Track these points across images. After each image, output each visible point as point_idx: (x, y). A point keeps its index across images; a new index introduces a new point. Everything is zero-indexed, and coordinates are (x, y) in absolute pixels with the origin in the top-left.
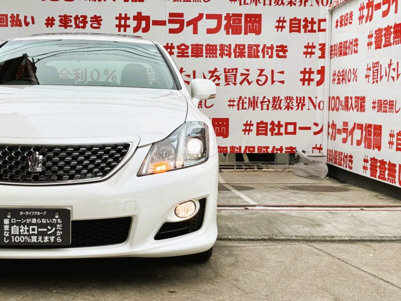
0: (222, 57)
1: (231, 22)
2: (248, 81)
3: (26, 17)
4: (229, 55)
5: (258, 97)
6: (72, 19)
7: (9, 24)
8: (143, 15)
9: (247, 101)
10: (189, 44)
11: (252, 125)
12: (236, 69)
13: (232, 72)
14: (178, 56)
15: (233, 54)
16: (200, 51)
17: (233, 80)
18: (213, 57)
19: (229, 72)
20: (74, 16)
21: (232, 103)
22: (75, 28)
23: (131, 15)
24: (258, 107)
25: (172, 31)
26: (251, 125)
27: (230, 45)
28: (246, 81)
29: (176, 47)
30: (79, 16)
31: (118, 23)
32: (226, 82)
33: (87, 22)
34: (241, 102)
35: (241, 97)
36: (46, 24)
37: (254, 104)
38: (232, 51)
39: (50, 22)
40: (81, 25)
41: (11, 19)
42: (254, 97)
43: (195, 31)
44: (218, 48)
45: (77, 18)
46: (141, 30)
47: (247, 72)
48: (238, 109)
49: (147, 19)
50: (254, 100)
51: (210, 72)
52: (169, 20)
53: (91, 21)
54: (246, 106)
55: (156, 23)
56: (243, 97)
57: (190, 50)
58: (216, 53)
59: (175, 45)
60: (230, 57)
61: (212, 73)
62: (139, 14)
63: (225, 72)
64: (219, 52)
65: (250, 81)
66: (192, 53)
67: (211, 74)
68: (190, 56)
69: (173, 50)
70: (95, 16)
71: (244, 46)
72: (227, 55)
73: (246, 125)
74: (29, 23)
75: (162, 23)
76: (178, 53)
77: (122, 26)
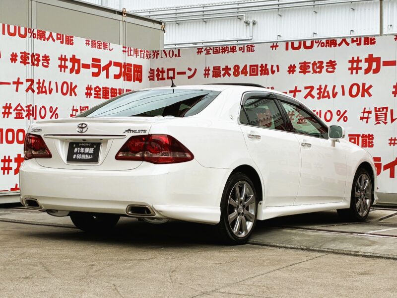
3: (272, 66)
6: (311, 65)
7: (259, 73)
8: (374, 57)
20: (312, 62)
22: (312, 73)
23: (362, 58)
30: (317, 62)
31: (350, 67)
36: (288, 71)
39: (292, 69)
40: (318, 70)
41: (260, 69)
45: (314, 64)
46: (372, 71)
49: (378, 60)
53: (327, 66)
55: (387, 64)
62: (371, 56)
70: (330, 61)
74: (274, 71)
75: (392, 63)
77: (355, 69)
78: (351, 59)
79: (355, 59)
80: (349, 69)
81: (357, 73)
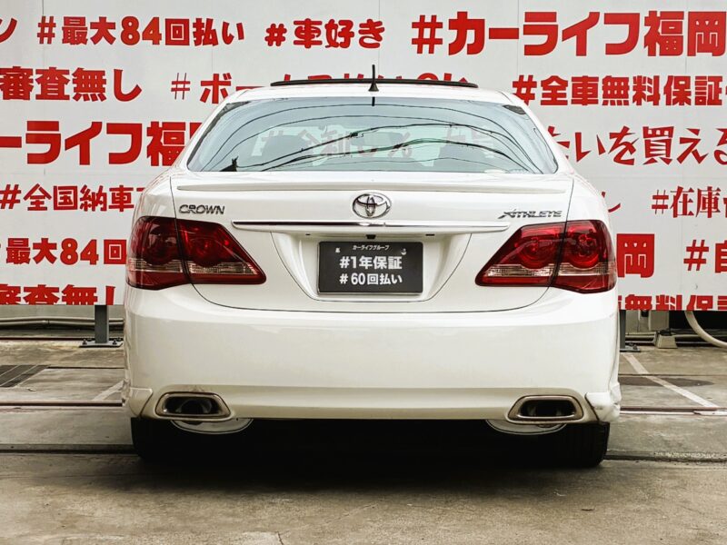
0: (639, 103)
1: (660, 30)
2: (696, 154)
3: (226, 25)
4: (655, 99)
5: (718, 190)
6: (322, 28)
7: (192, 39)
8: (469, 17)
9: (693, 196)
10: (567, 77)
11: (707, 249)
12: (671, 130)
13: (662, 135)
14: (543, 103)
15: (663, 98)
16: (590, 91)
17: (664, 152)
18: (620, 103)
19: (654, 135)
20: (325, 22)
21: (660, 202)
22: (327, 47)
23: (444, 19)
24: (718, 211)
25: (530, 50)
26: (703, 249)
27: (657, 78)
28: (691, 154)
29: (539, 84)
30: (336, 22)
31: (416, 36)
32: (647, 157)
33: (352, 34)
34: (681, 199)
35: (680, 189)
36: (266, 39)
37: (710, 203)
38: (661, 91)
39: (275, 35)
40: (339, 40)
41: (195, 30)
42: (710, 189)
43: (581, 50)
44: (631, 84)
45: (331, 25)
46: (465, 49)
47: (693, 136)
48: (675, 215)
49: (478, 25)
50: (710, 195)
51: (612, 135)
52: (525, 26)
53: (360, 32)
54: (692, 207)
55: (497, 34)
56: (686, 189)
57: (569, 91)
58: (626, 96)
59: (538, 79)
60: (656, 103)
61: (618, 137)
62: (462, 15)
63: (646, 135)
64: (631, 93)
65: (701, 155)
66: (574, 95)
67: (615, 140)
68: (569, 102)
69: (533, 91)
70: (370, 21)
71: (687, 79)
72: (650, 99)
73: (692, 249)
74: (232, 37)
75: (511, 34)
76: (544, 95)
77: (426, 41)
78: (418, 20)
79: (428, 20)
80: (414, 41)
81: (431, 51)
